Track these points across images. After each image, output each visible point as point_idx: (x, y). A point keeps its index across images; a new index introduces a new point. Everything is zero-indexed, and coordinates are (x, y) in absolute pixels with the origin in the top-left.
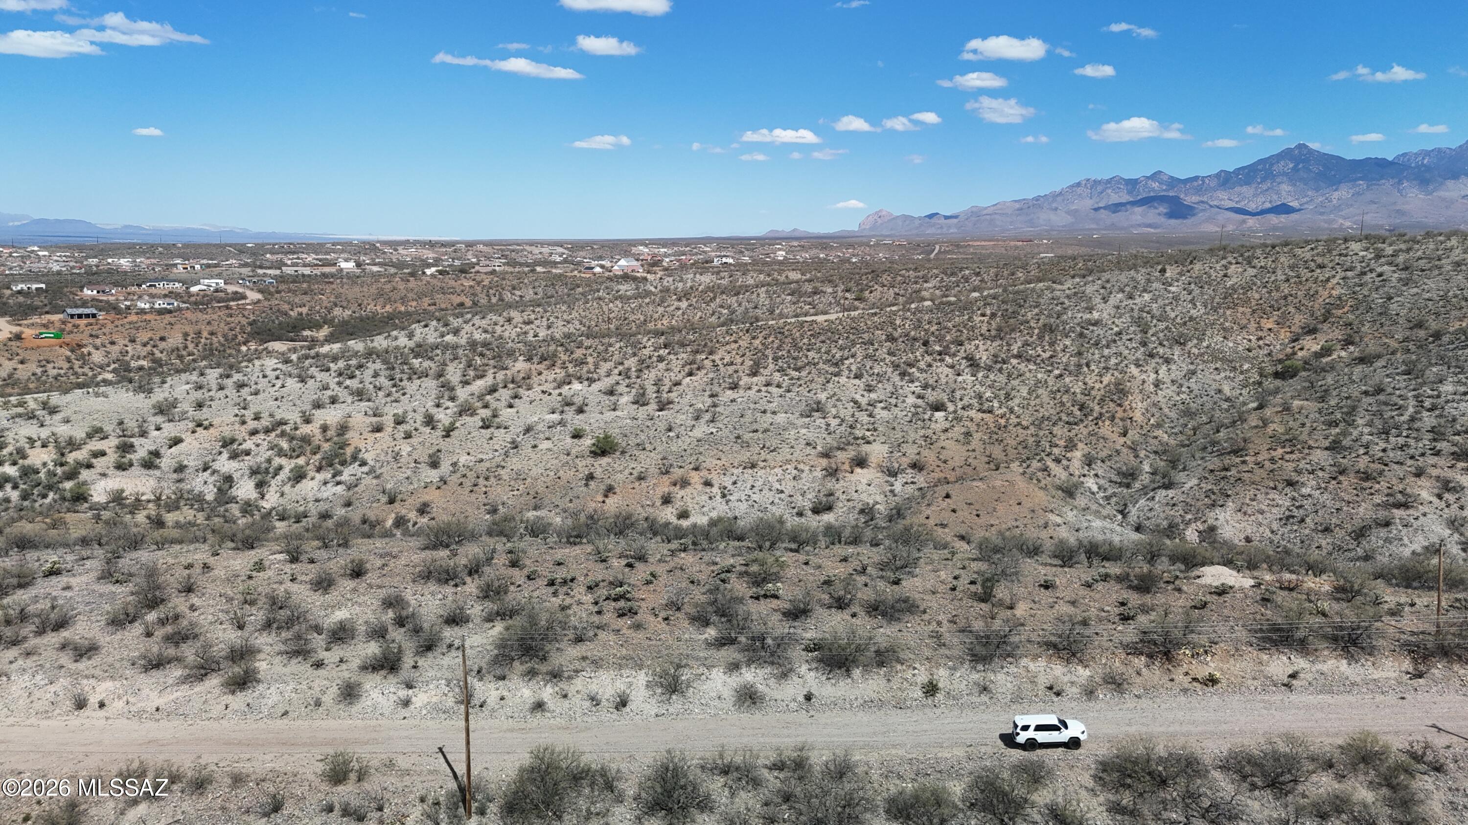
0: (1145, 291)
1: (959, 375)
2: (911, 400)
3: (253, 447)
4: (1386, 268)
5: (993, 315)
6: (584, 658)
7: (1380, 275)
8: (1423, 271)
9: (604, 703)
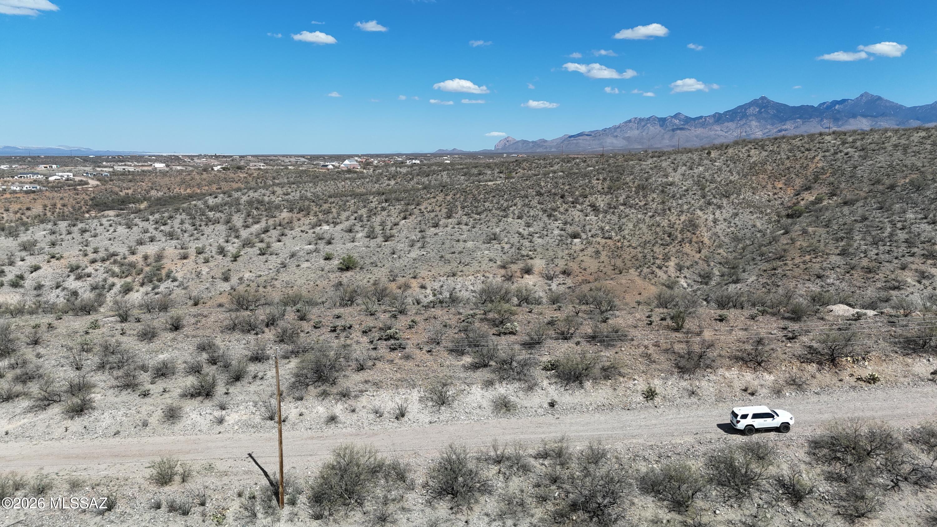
0: (699, 165)
1: (586, 216)
2: (556, 232)
3: (93, 272)
4: (849, 149)
5: (605, 179)
6: (366, 382)
7: (847, 154)
8: (874, 150)
9: (386, 415)
